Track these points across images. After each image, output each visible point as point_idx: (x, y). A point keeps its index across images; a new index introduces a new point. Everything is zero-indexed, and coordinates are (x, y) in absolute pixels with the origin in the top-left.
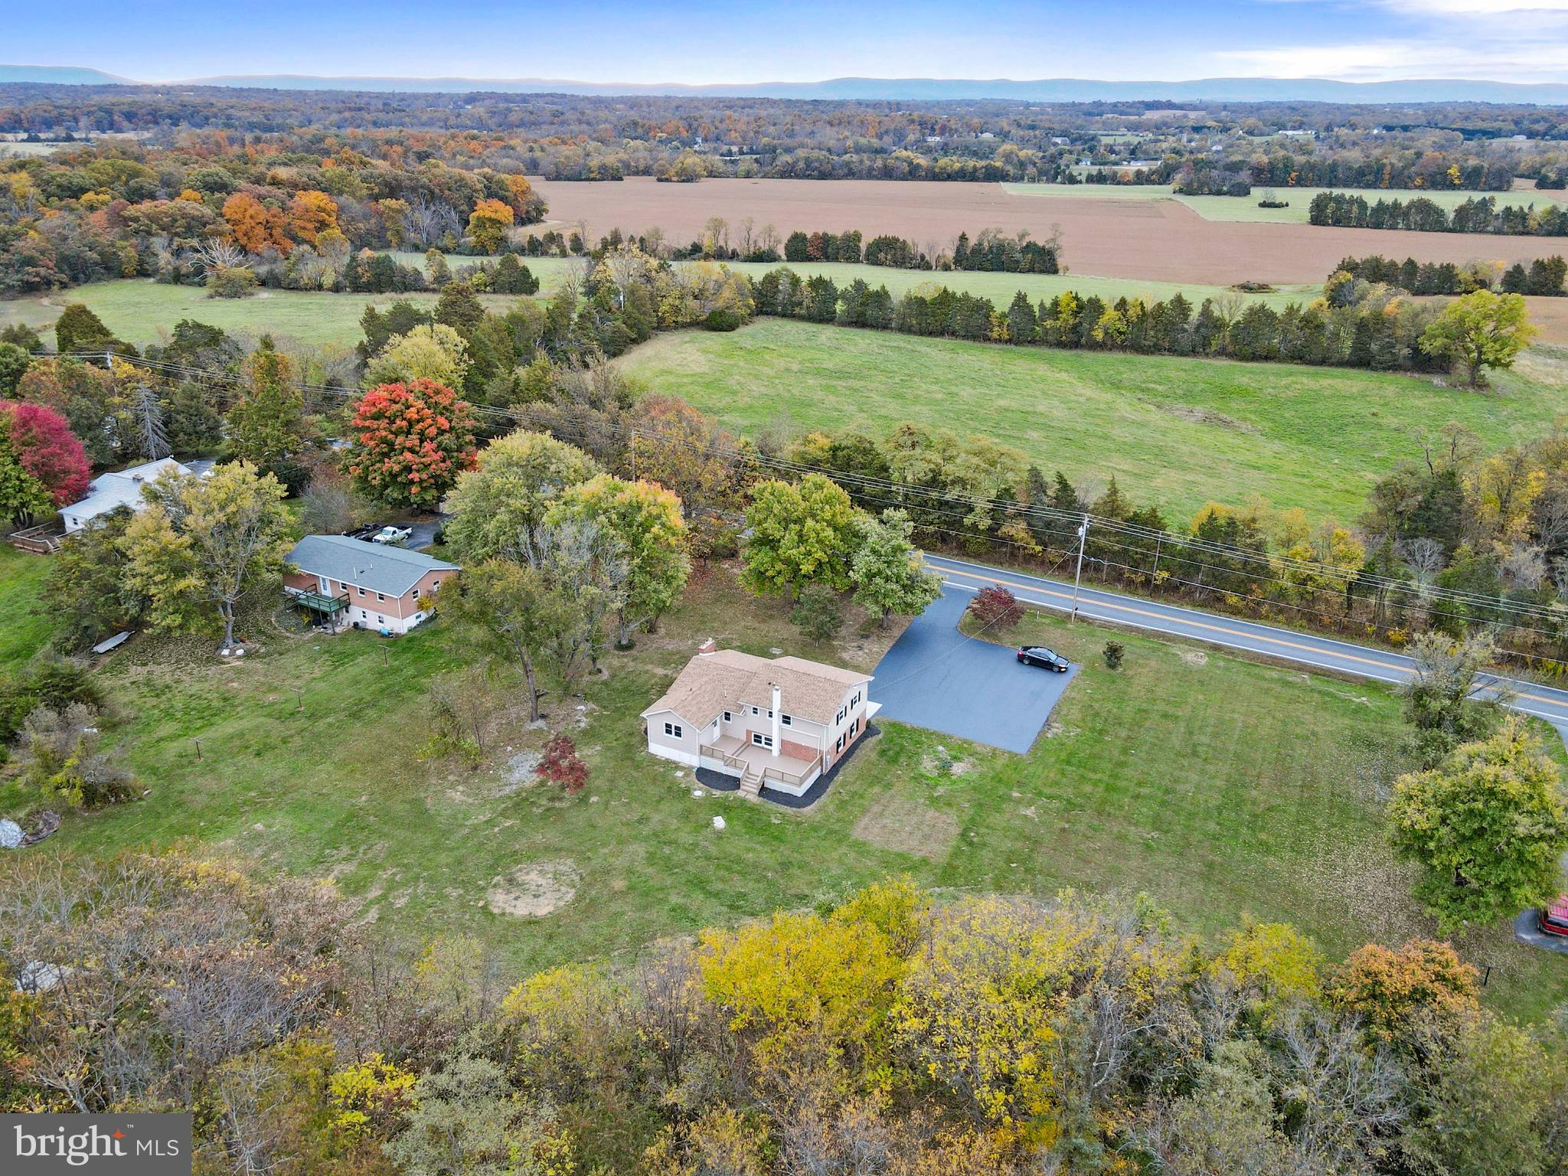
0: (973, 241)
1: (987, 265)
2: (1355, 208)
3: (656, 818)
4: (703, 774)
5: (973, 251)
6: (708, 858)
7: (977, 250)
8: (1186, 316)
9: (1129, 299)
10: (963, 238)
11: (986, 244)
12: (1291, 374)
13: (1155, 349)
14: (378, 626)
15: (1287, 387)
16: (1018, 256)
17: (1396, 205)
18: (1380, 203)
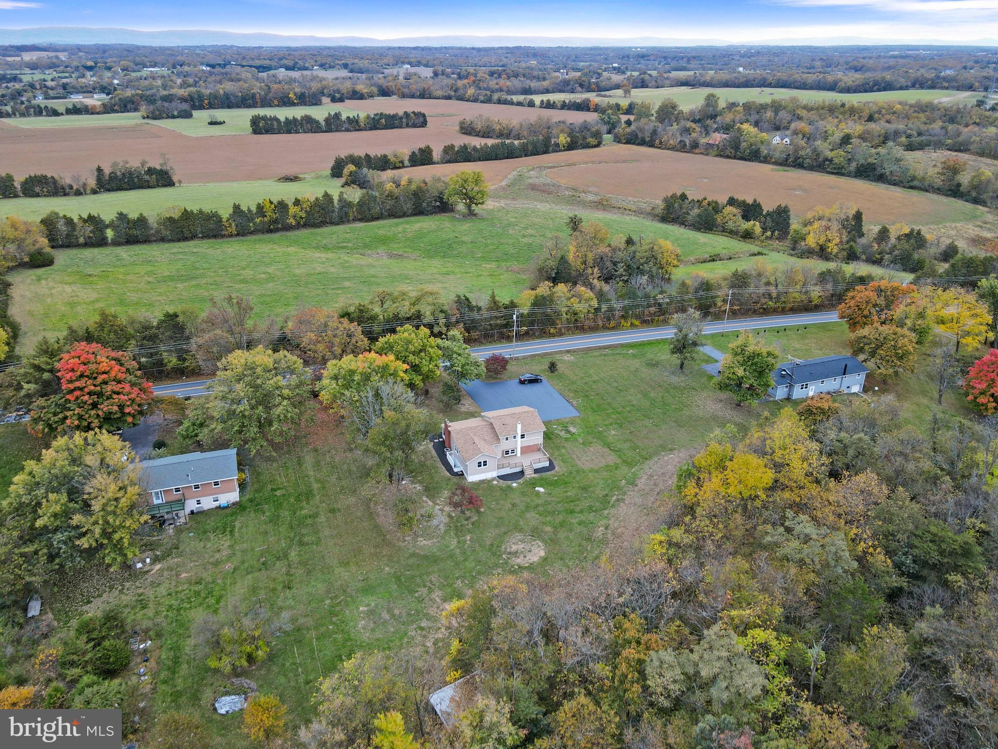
0: (107, 171)
1: (125, 186)
2: (275, 123)
3: (517, 501)
4: (501, 477)
5: (110, 177)
6: (559, 502)
7: (113, 177)
8: (332, 202)
9: (300, 198)
10: (99, 170)
11: (119, 173)
12: (397, 225)
13: (323, 224)
14: (217, 504)
15: (404, 231)
16: (147, 177)
17: (295, 119)
18: (287, 119)
